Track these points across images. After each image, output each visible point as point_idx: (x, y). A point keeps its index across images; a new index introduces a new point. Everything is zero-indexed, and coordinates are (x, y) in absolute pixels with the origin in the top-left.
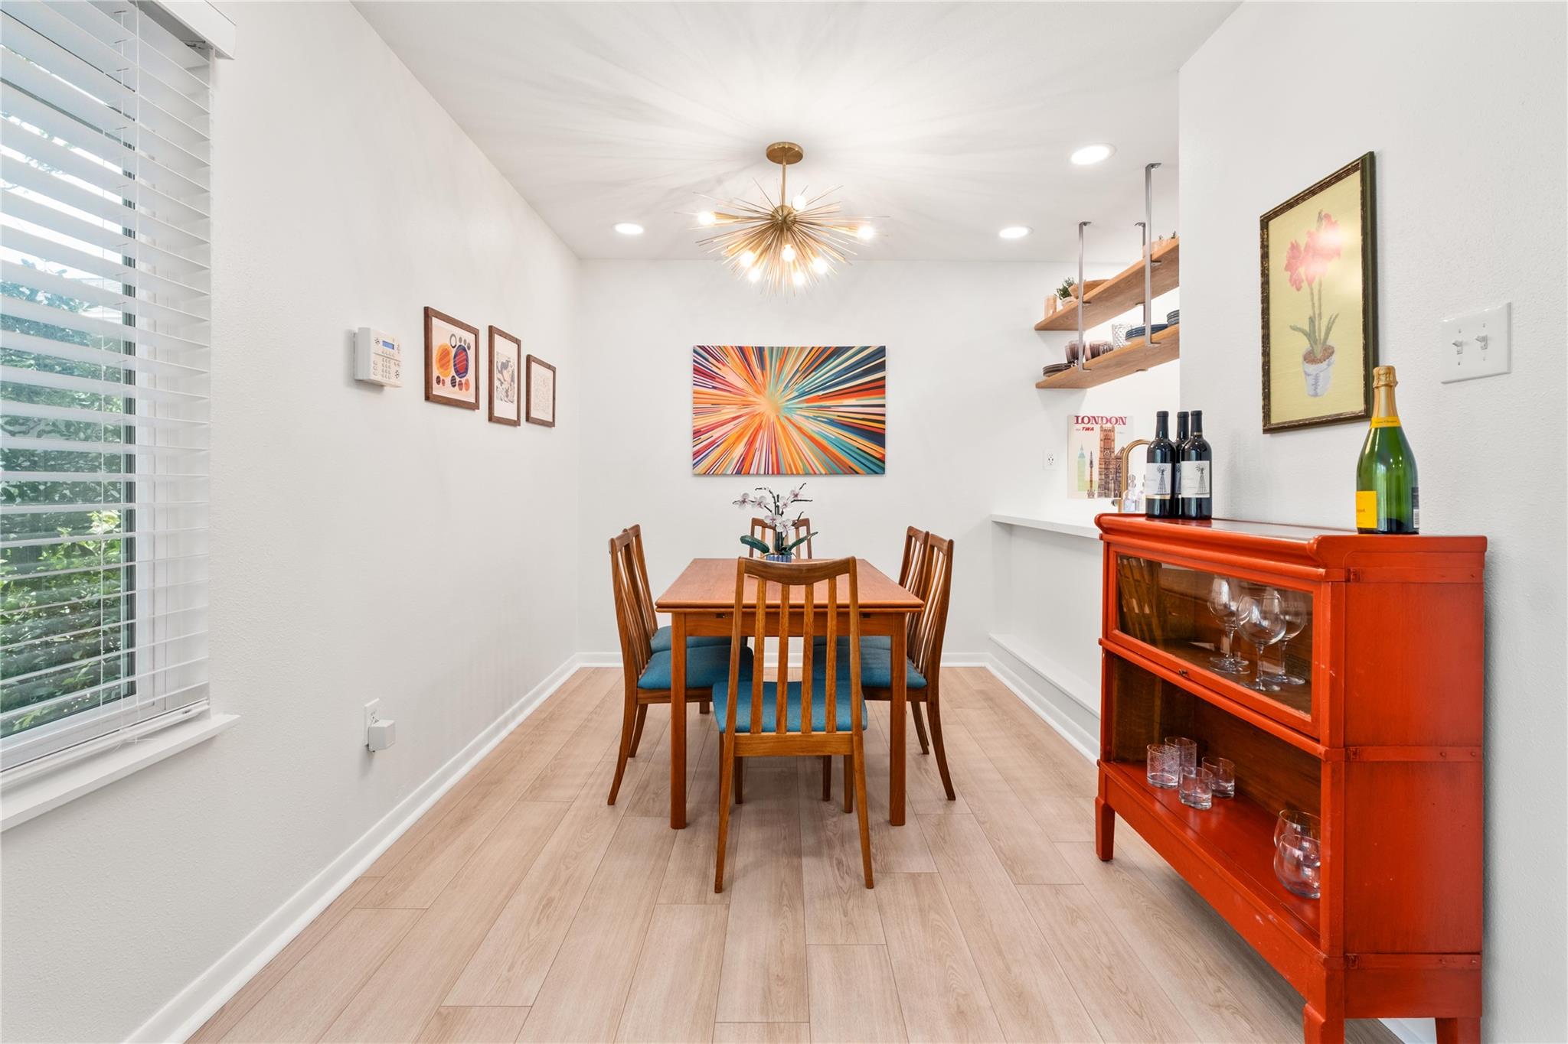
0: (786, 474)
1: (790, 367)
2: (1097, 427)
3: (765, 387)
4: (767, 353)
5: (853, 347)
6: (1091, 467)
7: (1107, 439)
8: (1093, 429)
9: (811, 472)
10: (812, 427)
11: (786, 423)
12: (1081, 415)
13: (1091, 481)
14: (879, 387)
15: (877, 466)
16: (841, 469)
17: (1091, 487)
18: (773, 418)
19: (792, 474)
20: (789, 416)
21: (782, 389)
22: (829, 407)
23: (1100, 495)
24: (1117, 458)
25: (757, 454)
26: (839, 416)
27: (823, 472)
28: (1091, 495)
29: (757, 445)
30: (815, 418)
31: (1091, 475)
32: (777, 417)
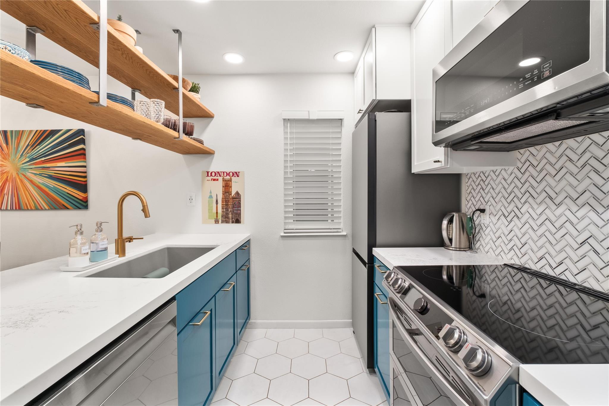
0: (24, 210)
1: (23, 143)
2: (221, 179)
3: (9, 156)
4: (9, 134)
5: (62, 130)
6: (217, 204)
7: (227, 186)
8: (218, 180)
9: (40, 208)
10: (38, 180)
11: (23, 177)
12: (211, 170)
13: (217, 213)
14: (82, 154)
15: (83, 204)
16: (58, 206)
17: (217, 216)
18: (14, 174)
19: (28, 209)
20: (24, 173)
21: (19, 156)
22: (49, 168)
23: (222, 222)
24: (233, 198)
25: (6, 197)
26: (55, 173)
27: (47, 208)
28: (217, 221)
29: (5, 192)
30: (40, 175)
31: (217, 209)
32: (17, 174)
